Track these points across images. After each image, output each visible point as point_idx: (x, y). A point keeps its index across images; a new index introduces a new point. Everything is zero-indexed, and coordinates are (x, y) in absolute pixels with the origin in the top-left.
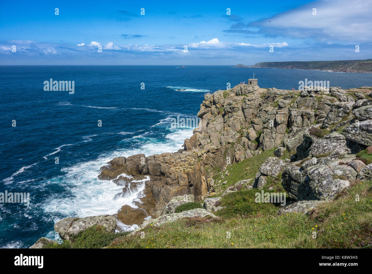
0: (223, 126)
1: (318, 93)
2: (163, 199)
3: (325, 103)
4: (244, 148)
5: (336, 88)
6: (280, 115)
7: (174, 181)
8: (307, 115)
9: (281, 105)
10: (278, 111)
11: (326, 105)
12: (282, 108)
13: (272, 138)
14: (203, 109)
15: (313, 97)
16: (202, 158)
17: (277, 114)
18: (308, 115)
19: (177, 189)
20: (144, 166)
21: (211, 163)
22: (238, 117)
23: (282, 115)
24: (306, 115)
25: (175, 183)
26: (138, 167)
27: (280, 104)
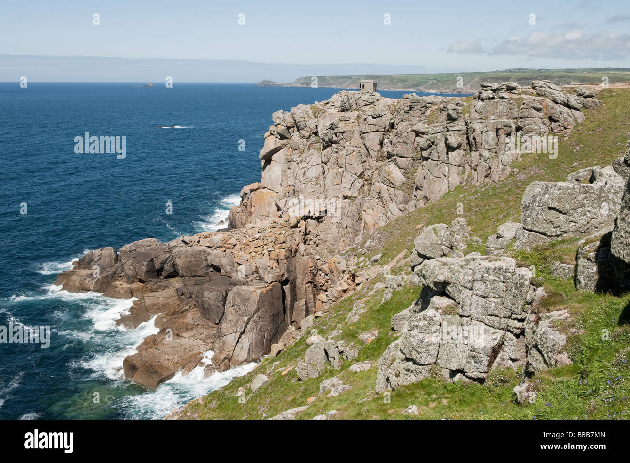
0: (321, 170)
1: (513, 91)
2: (233, 313)
3: (532, 107)
4: (381, 203)
5: (542, 82)
6: (454, 132)
7: (250, 276)
8: (505, 128)
9: (452, 115)
10: (448, 125)
11: (534, 111)
12: (455, 120)
13: (443, 176)
14: (271, 143)
15: (507, 99)
16: (300, 229)
17: (448, 130)
18: (508, 128)
19: (264, 290)
20: (167, 259)
21: (315, 239)
22: (356, 149)
23: (457, 132)
24: (503, 127)
25: (252, 280)
26: (153, 264)
27: (451, 112)
